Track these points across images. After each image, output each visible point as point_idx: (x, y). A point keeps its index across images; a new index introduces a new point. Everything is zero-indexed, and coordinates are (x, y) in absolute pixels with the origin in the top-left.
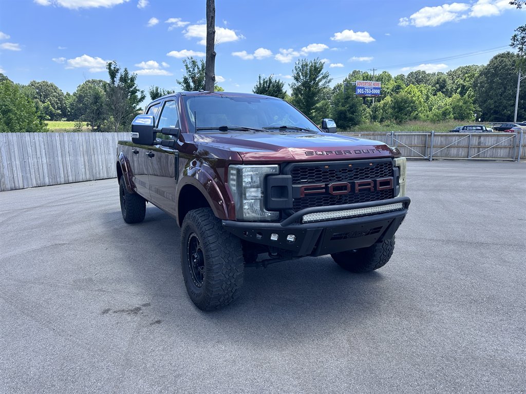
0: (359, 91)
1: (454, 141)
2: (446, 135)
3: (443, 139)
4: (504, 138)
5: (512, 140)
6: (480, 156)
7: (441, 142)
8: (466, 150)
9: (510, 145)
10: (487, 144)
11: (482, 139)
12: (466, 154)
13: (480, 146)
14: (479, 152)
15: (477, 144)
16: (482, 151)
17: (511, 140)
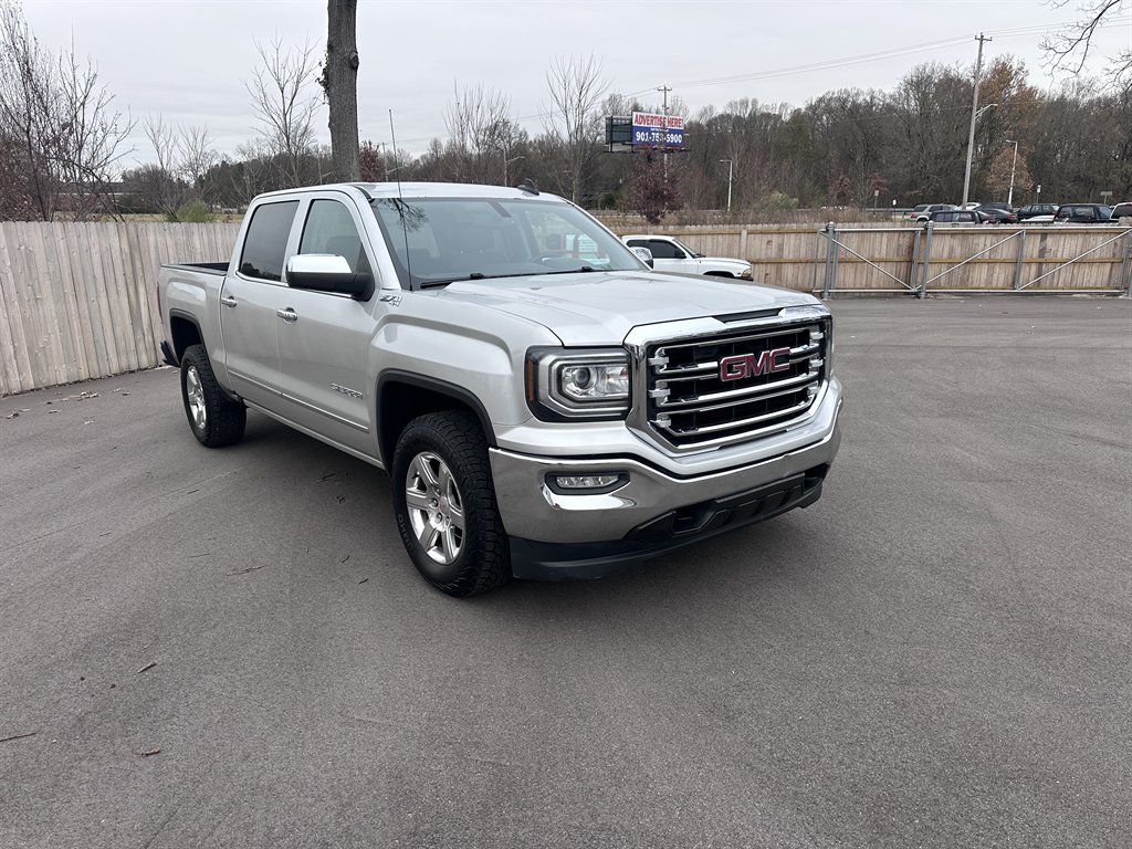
0: (640, 136)
1: (981, 246)
2: (963, 233)
3: (956, 242)
4: (1100, 238)
5: (1119, 242)
6: (1043, 284)
7: (952, 250)
8: (1010, 269)
9: (1114, 254)
10: (1059, 255)
11: (1050, 240)
12: (1010, 280)
13: (1043, 260)
14: (1039, 273)
15: (1036, 253)
16: (1048, 271)
17: (1116, 244)
